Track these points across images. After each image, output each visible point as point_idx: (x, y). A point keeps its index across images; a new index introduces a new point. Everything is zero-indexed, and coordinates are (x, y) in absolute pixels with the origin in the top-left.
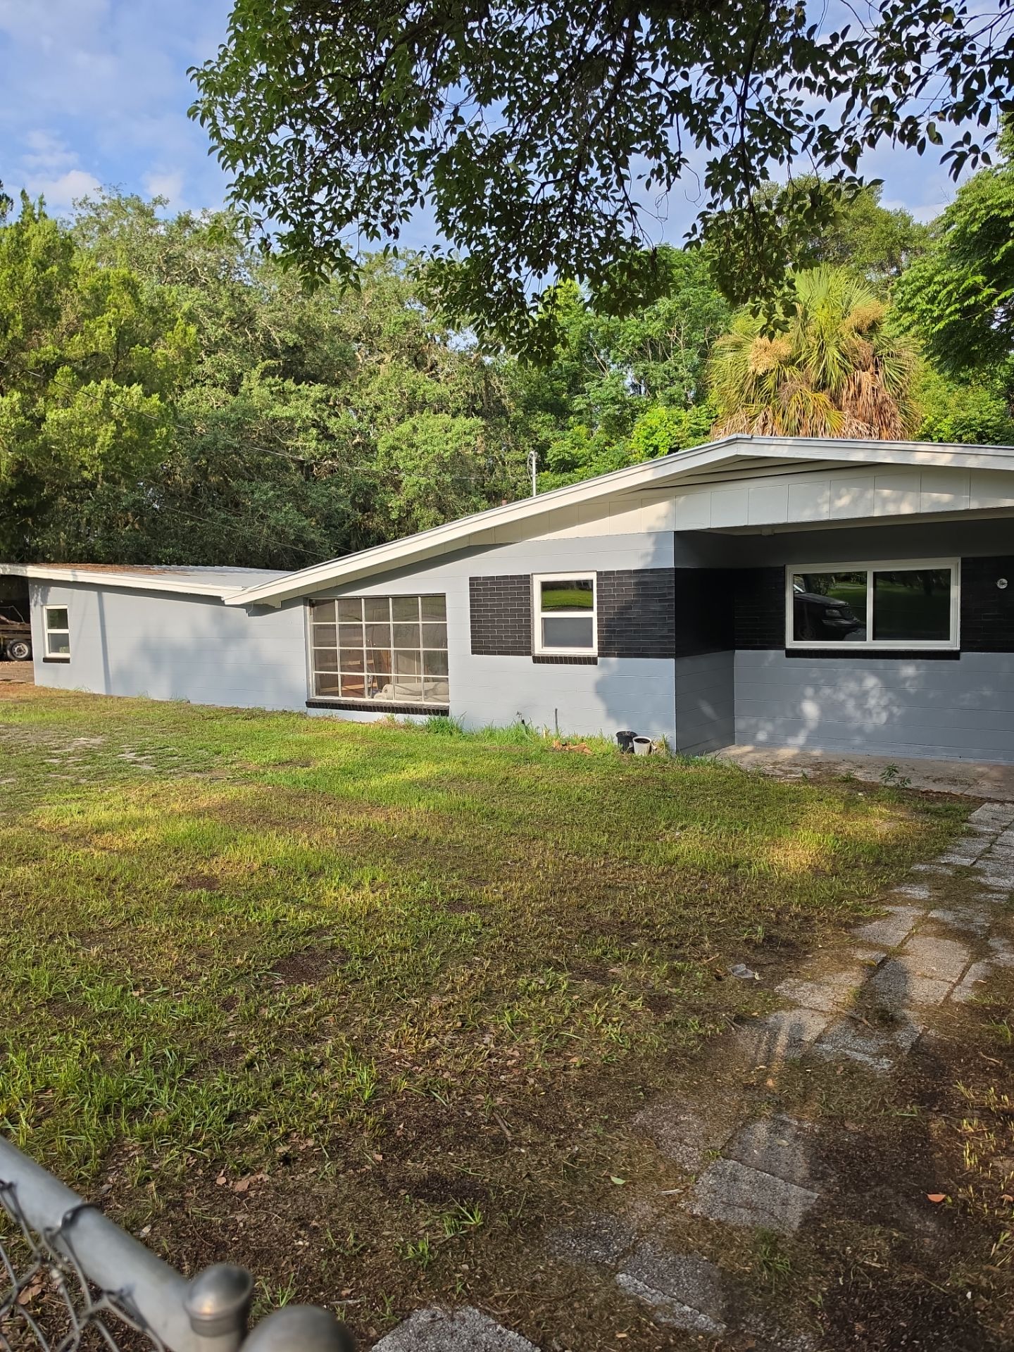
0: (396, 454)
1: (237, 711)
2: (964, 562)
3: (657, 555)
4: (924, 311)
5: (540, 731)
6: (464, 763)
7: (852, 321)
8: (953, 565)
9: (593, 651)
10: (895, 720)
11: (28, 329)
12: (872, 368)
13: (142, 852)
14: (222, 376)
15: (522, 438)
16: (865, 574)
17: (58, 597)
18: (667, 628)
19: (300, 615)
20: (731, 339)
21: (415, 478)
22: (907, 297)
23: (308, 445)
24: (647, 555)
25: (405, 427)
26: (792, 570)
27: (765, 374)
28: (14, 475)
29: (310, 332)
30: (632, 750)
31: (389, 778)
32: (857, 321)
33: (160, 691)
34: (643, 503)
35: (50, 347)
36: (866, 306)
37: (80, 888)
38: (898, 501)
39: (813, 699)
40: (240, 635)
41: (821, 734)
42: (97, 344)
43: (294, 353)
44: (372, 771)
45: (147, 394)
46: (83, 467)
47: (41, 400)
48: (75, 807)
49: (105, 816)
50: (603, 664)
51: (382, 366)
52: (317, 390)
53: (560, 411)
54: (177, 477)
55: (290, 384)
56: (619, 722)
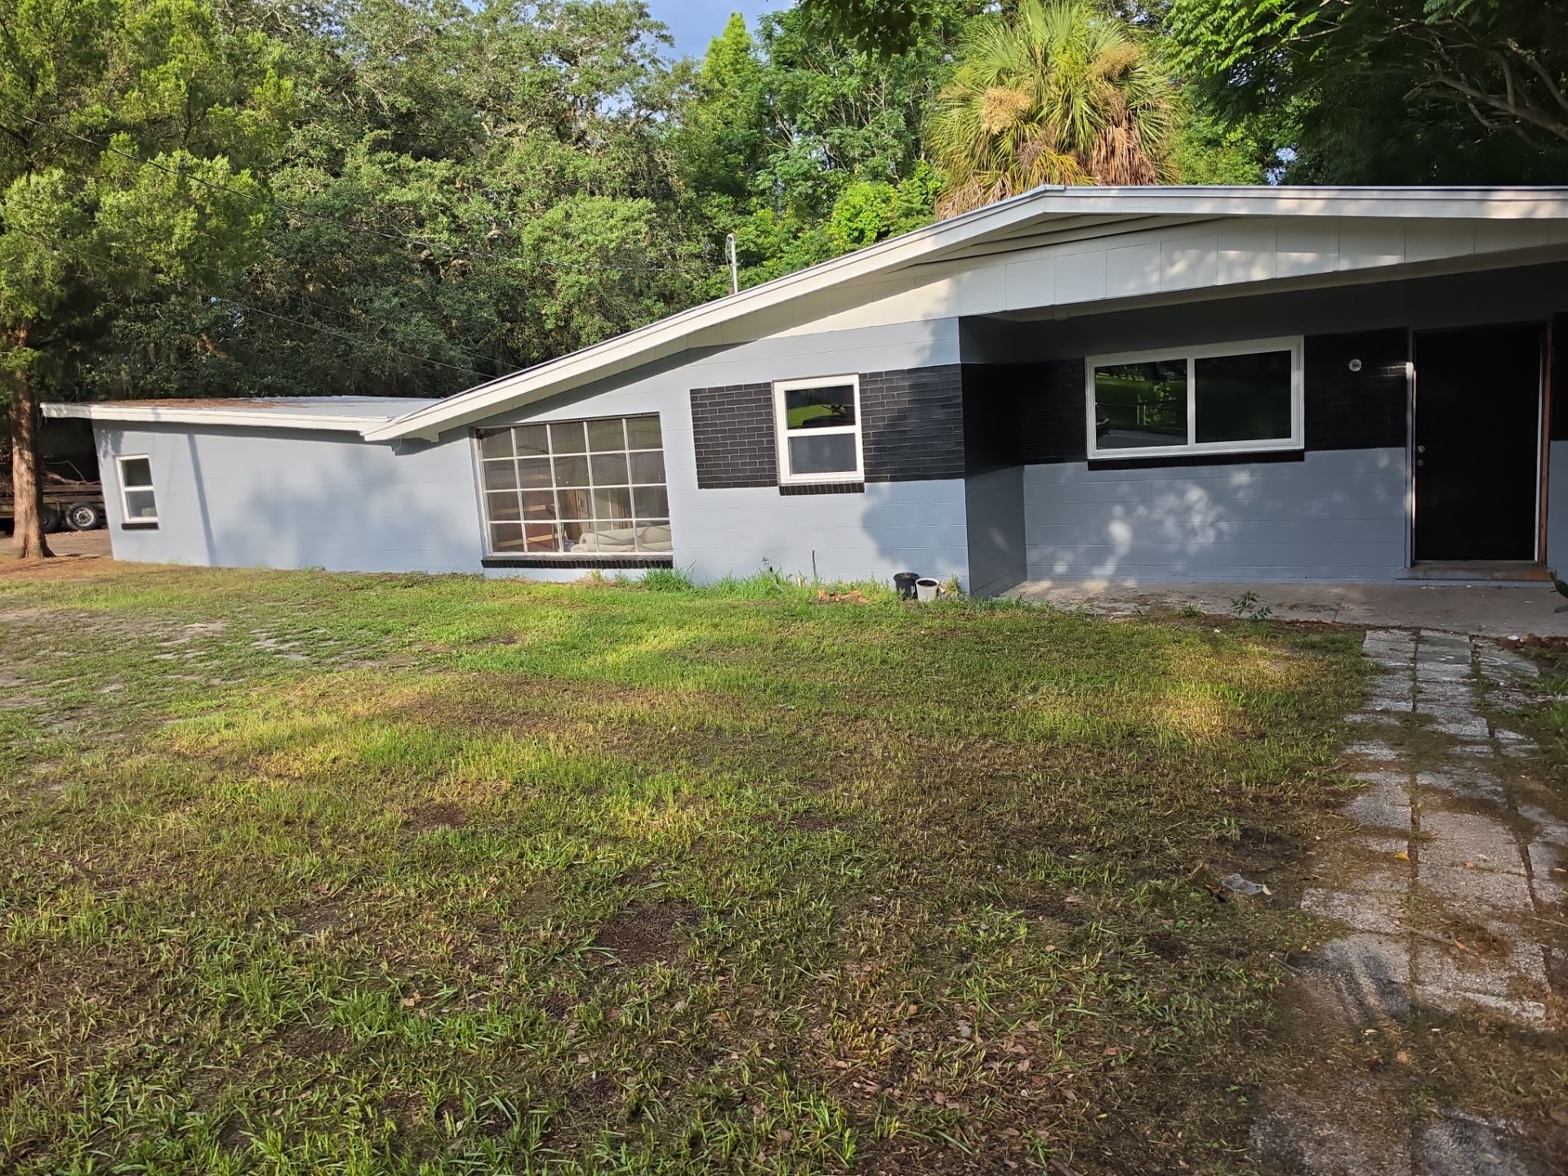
0: (547, 247)
1: (392, 577)
2: (1306, 340)
3: (935, 349)
4: (1208, 43)
5: (793, 579)
6: (716, 626)
7: (1099, 67)
8: (1295, 347)
9: (858, 475)
10: (1226, 539)
11: (64, 83)
12: (1125, 123)
13: (338, 776)
14: (319, 153)
15: (695, 227)
16: (1184, 362)
17: (134, 446)
18: (954, 441)
19: (466, 448)
20: (959, 91)
21: (573, 277)
22: (1188, 26)
23: (438, 238)
24: (923, 348)
25: (556, 214)
26: (1092, 363)
27: (1002, 132)
28: (63, 283)
29: (427, 98)
30: (915, 596)
31: (627, 651)
32: (1107, 66)
33: (284, 557)
34: (917, 283)
35: (97, 107)
36: (1114, 48)
37: (268, 839)
38: (1248, 265)
39: (1122, 519)
40: (385, 480)
41: (1134, 561)
42: (161, 103)
43: (405, 123)
44: (601, 643)
45: (236, 170)
46: (156, 270)
47: (91, 180)
48: (219, 718)
49: (265, 729)
50: (873, 492)
51: (515, 140)
52: (442, 168)
53: (738, 192)
54: (269, 285)
55: (406, 160)
56: (894, 563)
